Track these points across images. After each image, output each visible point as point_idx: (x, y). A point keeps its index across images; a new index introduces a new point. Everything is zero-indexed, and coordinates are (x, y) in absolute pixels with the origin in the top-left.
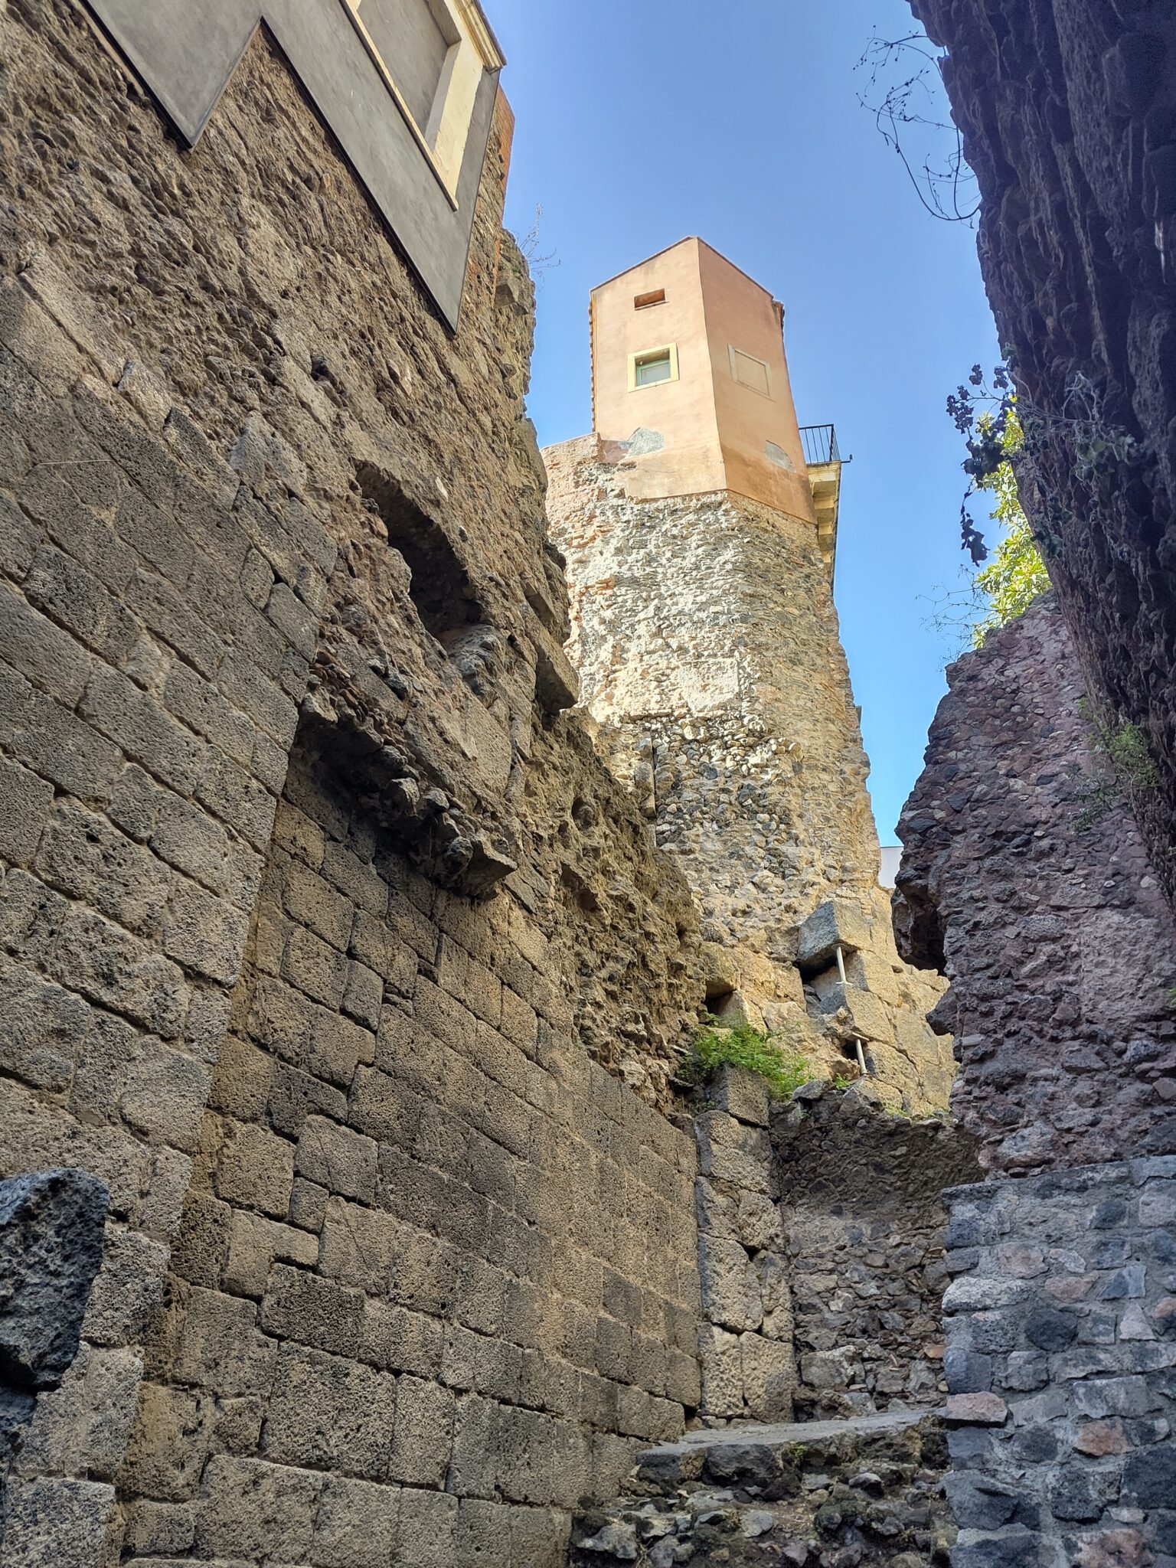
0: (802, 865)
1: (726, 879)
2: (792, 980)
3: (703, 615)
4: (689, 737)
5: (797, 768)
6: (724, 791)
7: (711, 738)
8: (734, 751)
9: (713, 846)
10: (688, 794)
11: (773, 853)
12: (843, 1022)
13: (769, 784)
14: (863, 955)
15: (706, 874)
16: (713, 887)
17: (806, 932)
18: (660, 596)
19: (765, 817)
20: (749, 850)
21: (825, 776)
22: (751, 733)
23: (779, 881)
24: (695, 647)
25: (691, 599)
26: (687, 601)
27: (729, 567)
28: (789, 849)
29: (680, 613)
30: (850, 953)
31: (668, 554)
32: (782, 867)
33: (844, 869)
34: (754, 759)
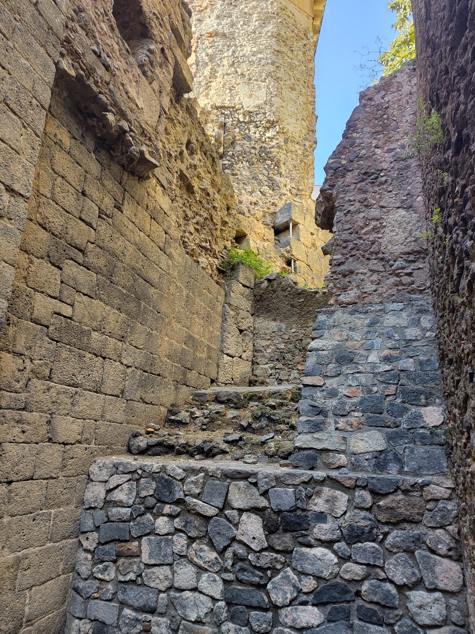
0: (282, 186)
1: (249, 188)
2: (271, 234)
3: (254, 58)
4: (241, 120)
5: (286, 141)
6: (254, 148)
7: (251, 122)
8: (260, 129)
9: (246, 173)
10: (238, 148)
11: (270, 179)
12: (288, 252)
13: (273, 147)
14: (301, 227)
15: (241, 185)
16: (243, 192)
17: (279, 214)
18: (235, 45)
19: (269, 162)
20: (261, 177)
21: (297, 146)
22: (268, 121)
23: (271, 192)
24: (249, 75)
25: (249, 49)
26: (248, 50)
27: (269, 34)
28: (277, 178)
29: (244, 55)
30: (295, 225)
31: (242, 23)
32: (273, 186)
33: (298, 189)
34: (268, 134)
